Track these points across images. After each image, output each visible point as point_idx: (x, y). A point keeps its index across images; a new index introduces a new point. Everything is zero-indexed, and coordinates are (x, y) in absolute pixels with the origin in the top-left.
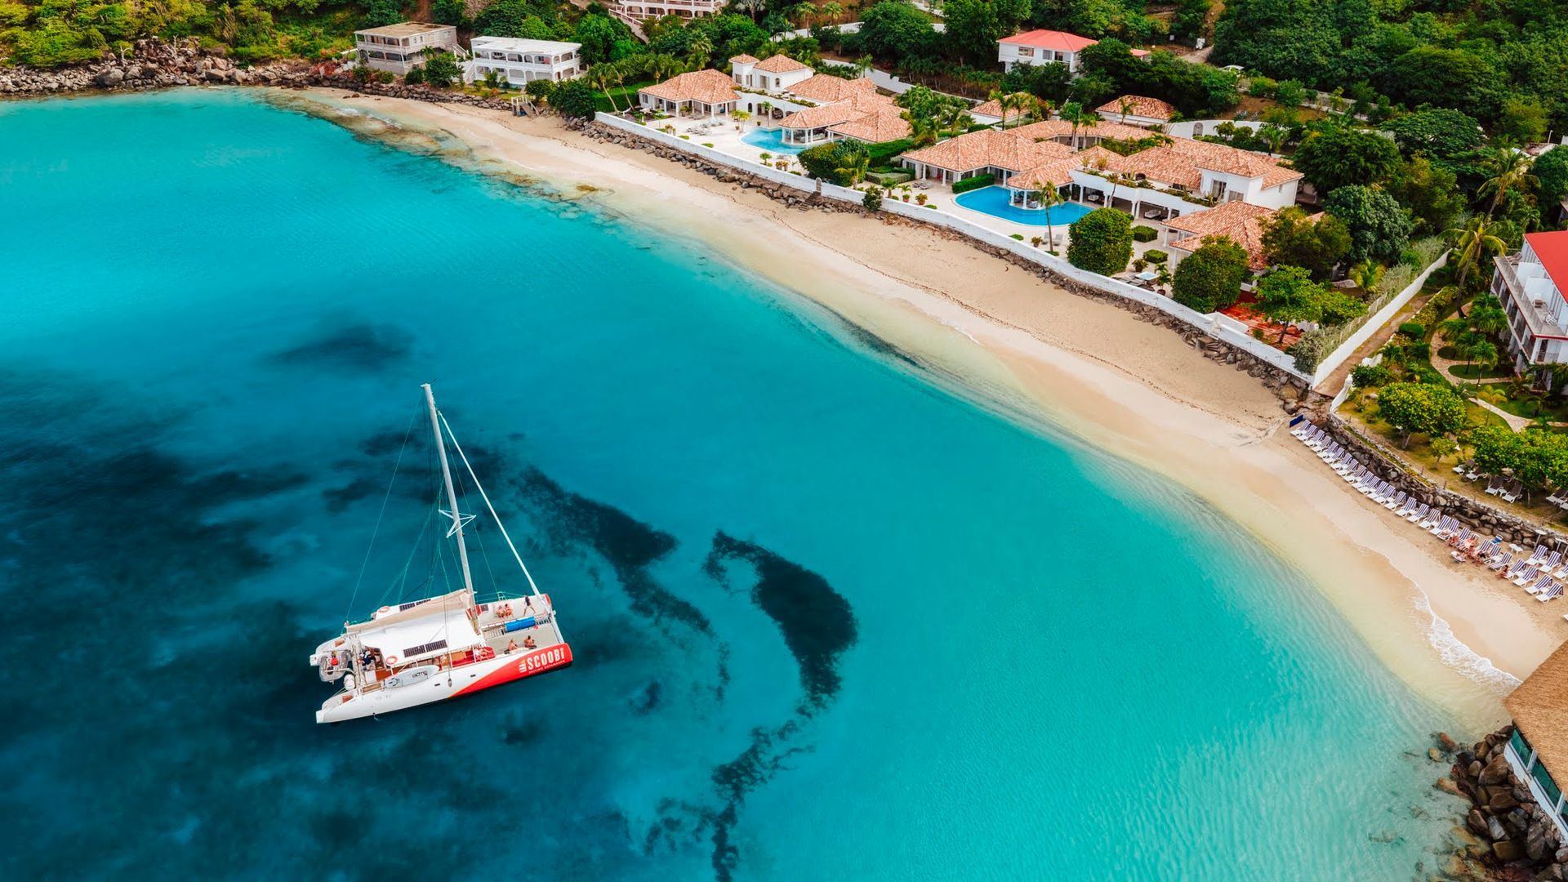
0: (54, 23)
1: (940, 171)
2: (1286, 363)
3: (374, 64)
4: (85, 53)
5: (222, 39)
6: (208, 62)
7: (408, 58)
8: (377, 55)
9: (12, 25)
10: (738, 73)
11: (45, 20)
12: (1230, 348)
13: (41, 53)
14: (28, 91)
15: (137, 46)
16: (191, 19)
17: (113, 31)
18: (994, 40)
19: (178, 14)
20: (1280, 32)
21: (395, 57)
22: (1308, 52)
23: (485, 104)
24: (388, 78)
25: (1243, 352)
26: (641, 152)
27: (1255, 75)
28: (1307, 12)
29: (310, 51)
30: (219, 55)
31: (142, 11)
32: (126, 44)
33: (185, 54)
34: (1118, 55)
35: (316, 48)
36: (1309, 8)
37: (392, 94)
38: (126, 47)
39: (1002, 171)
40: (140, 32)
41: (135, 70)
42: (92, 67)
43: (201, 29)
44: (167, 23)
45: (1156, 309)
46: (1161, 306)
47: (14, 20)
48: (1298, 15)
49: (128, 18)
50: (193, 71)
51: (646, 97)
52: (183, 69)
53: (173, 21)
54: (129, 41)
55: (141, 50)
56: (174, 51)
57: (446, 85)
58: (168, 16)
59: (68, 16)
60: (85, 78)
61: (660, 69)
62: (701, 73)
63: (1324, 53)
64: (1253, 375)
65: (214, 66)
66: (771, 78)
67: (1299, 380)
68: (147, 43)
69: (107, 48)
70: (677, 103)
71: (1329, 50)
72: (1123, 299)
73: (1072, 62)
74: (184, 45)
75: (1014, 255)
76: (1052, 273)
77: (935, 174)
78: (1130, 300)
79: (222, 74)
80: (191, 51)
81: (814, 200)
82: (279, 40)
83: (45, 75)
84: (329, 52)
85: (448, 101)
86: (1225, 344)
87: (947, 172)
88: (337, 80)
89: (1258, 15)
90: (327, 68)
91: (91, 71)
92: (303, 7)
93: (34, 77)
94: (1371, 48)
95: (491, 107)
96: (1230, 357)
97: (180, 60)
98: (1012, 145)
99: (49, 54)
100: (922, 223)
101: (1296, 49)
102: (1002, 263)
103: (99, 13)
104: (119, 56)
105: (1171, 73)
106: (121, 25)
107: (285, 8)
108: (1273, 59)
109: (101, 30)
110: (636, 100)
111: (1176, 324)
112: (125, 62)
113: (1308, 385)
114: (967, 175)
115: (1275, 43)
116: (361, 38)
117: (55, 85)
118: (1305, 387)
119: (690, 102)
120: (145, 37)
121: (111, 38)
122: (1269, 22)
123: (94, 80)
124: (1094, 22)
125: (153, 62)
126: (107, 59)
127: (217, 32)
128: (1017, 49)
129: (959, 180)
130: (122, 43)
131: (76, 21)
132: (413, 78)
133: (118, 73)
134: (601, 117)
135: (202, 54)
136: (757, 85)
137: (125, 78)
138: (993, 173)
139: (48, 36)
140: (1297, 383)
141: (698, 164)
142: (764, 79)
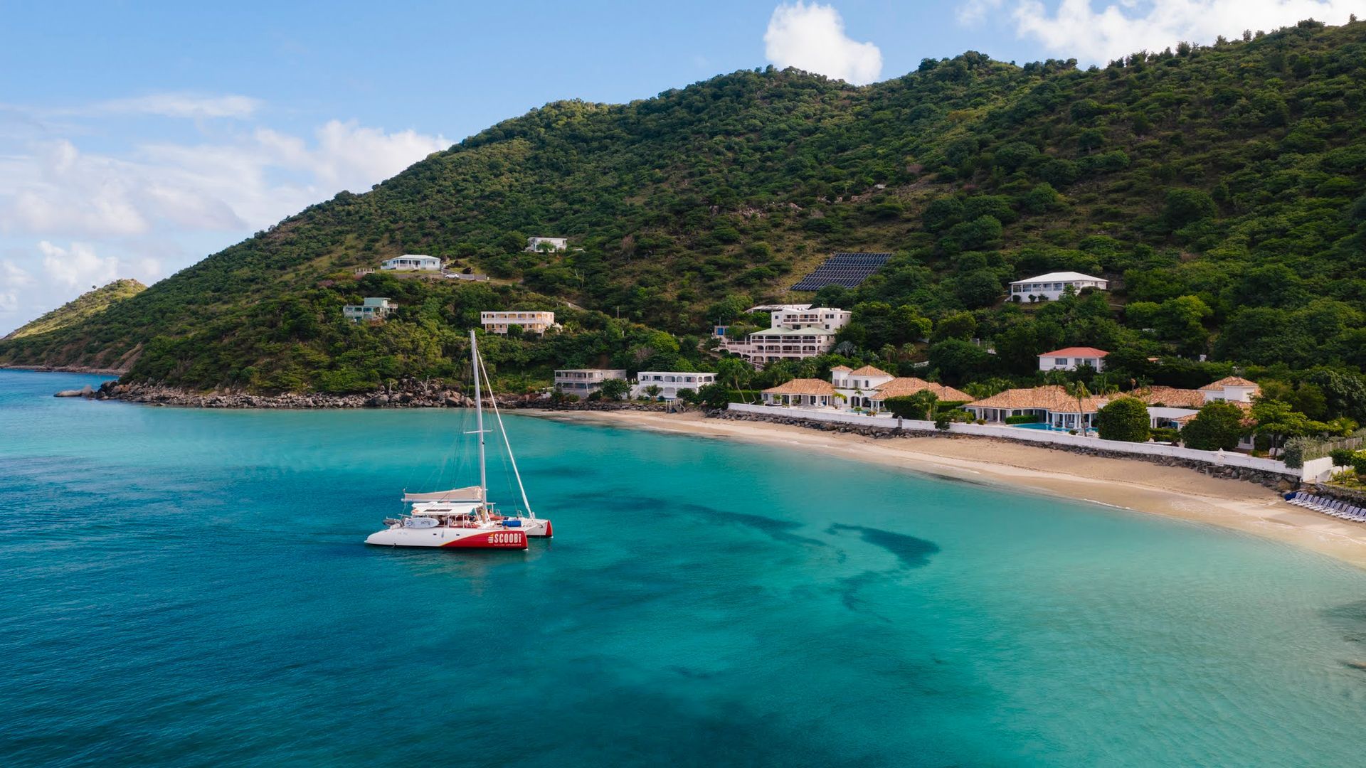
0: (347, 367)
1: (995, 411)
2: (1279, 467)
3: (565, 391)
4: (366, 384)
5: (460, 379)
6: (448, 393)
7: (592, 385)
8: (568, 385)
9: (318, 368)
10: (837, 378)
11: (342, 365)
12: (1234, 468)
13: (336, 384)
14: (323, 406)
15: (401, 383)
16: (440, 367)
17: (386, 372)
18: (1035, 355)
19: (432, 363)
20: (1265, 339)
21: (582, 386)
22: (1290, 350)
23: (645, 408)
24: (575, 399)
25: (1244, 468)
26: (763, 422)
27: (1248, 364)
28: (1286, 327)
29: (520, 388)
30: (456, 389)
31: (408, 361)
32: (393, 380)
33: (432, 388)
34: (1135, 357)
35: (524, 386)
36: (1287, 324)
37: (578, 408)
38: (393, 382)
39: (1045, 411)
40: (404, 374)
41: (397, 396)
42: (368, 394)
43: (446, 373)
44: (424, 369)
45: (1172, 457)
46: (1176, 455)
47: (321, 364)
48: (1279, 328)
49: (397, 365)
50: (435, 399)
51: (766, 395)
52: (429, 398)
53: (427, 368)
54: (396, 379)
55: (403, 385)
56: (426, 386)
57: (618, 400)
58: (425, 365)
59: (358, 363)
60: (362, 400)
61: (777, 378)
62: (809, 380)
63: (1303, 349)
64: (1254, 482)
65: (452, 396)
66: (862, 380)
67: (1291, 476)
68: (408, 382)
69: (380, 382)
70: (790, 395)
71: (1307, 347)
72: (1145, 455)
73: (1098, 365)
74: (433, 382)
75: (1056, 444)
76: (1086, 448)
77: (991, 415)
78: (1150, 455)
79: (457, 401)
80: (437, 386)
81: (897, 432)
82: (498, 382)
83: (335, 398)
84: (534, 388)
85: (618, 409)
86: (1228, 467)
87: (1001, 411)
88: (538, 403)
89: (1246, 329)
90: (531, 396)
91: (367, 397)
92: (519, 362)
93: (328, 399)
94: (1341, 342)
95: (650, 410)
96: (1234, 473)
97: (429, 392)
98: (1052, 396)
99: (341, 385)
100: (983, 437)
101: (1281, 349)
102: (1047, 450)
103: (378, 361)
104: (387, 388)
105: (1179, 367)
106: (393, 368)
107: (506, 362)
108: (1262, 357)
109: (378, 371)
110: (759, 397)
111: (1190, 464)
112: (390, 391)
113: (1298, 478)
114: (1017, 412)
115: (1262, 347)
116: (559, 375)
117: (341, 403)
118: (1296, 480)
119: (800, 396)
120: (407, 378)
121: (384, 376)
122: (1257, 334)
123: (369, 402)
124: (1114, 341)
125: (410, 392)
126: (379, 390)
127: (457, 375)
128: (1054, 361)
129: (1011, 415)
130: (391, 380)
131: (362, 366)
132: (594, 397)
133: (386, 397)
134: (733, 406)
135: (444, 389)
136: (851, 385)
137: (389, 401)
138: (1038, 414)
139: (342, 374)
140: (1290, 479)
141: (806, 423)
142: (856, 382)
